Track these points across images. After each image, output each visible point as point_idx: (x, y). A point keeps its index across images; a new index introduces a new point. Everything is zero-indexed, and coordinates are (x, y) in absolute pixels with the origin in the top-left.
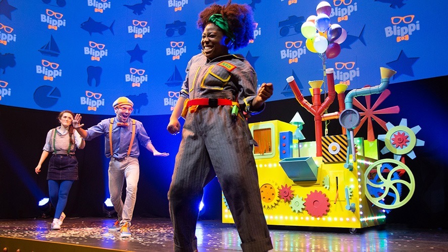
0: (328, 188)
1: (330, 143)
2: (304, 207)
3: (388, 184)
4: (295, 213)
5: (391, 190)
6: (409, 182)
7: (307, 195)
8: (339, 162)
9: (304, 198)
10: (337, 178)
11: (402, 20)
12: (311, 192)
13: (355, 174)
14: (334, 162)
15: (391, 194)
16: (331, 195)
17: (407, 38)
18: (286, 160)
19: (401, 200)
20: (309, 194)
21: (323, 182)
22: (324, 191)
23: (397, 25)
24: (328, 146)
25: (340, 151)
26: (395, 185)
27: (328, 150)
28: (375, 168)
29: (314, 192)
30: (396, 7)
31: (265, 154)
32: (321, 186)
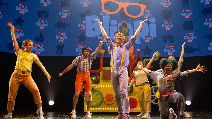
12: (130, 98)
21: (135, 94)
31: (108, 81)
32: (134, 96)
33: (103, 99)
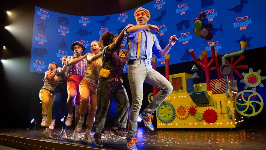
0: (216, 107)
1: (216, 83)
2: (203, 118)
3: (248, 103)
4: (198, 121)
5: (250, 106)
6: (260, 101)
7: (204, 111)
8: (222, 93)
9: (203, 113)
10: (221, 101)
11: (242, 19)
12: (206, 110)
13: (231, 99)
14: (219, 93)
15: (250, 109)
16: (218, 110)
17: (245, 28)
18: (192, 93)
19: (256, 112)
20: (205, 111)
21: (213, 104)
22: (213, 109)
23: (240, 22)
24: (215, 84)
25: (222, 87)
26: (252, 104)
27: (215, 87)
28: (241, 95)
29: (208, 109)
30: (238, 13)
31: (179, 91)
32: (212, 106)
33: (174, 113)
